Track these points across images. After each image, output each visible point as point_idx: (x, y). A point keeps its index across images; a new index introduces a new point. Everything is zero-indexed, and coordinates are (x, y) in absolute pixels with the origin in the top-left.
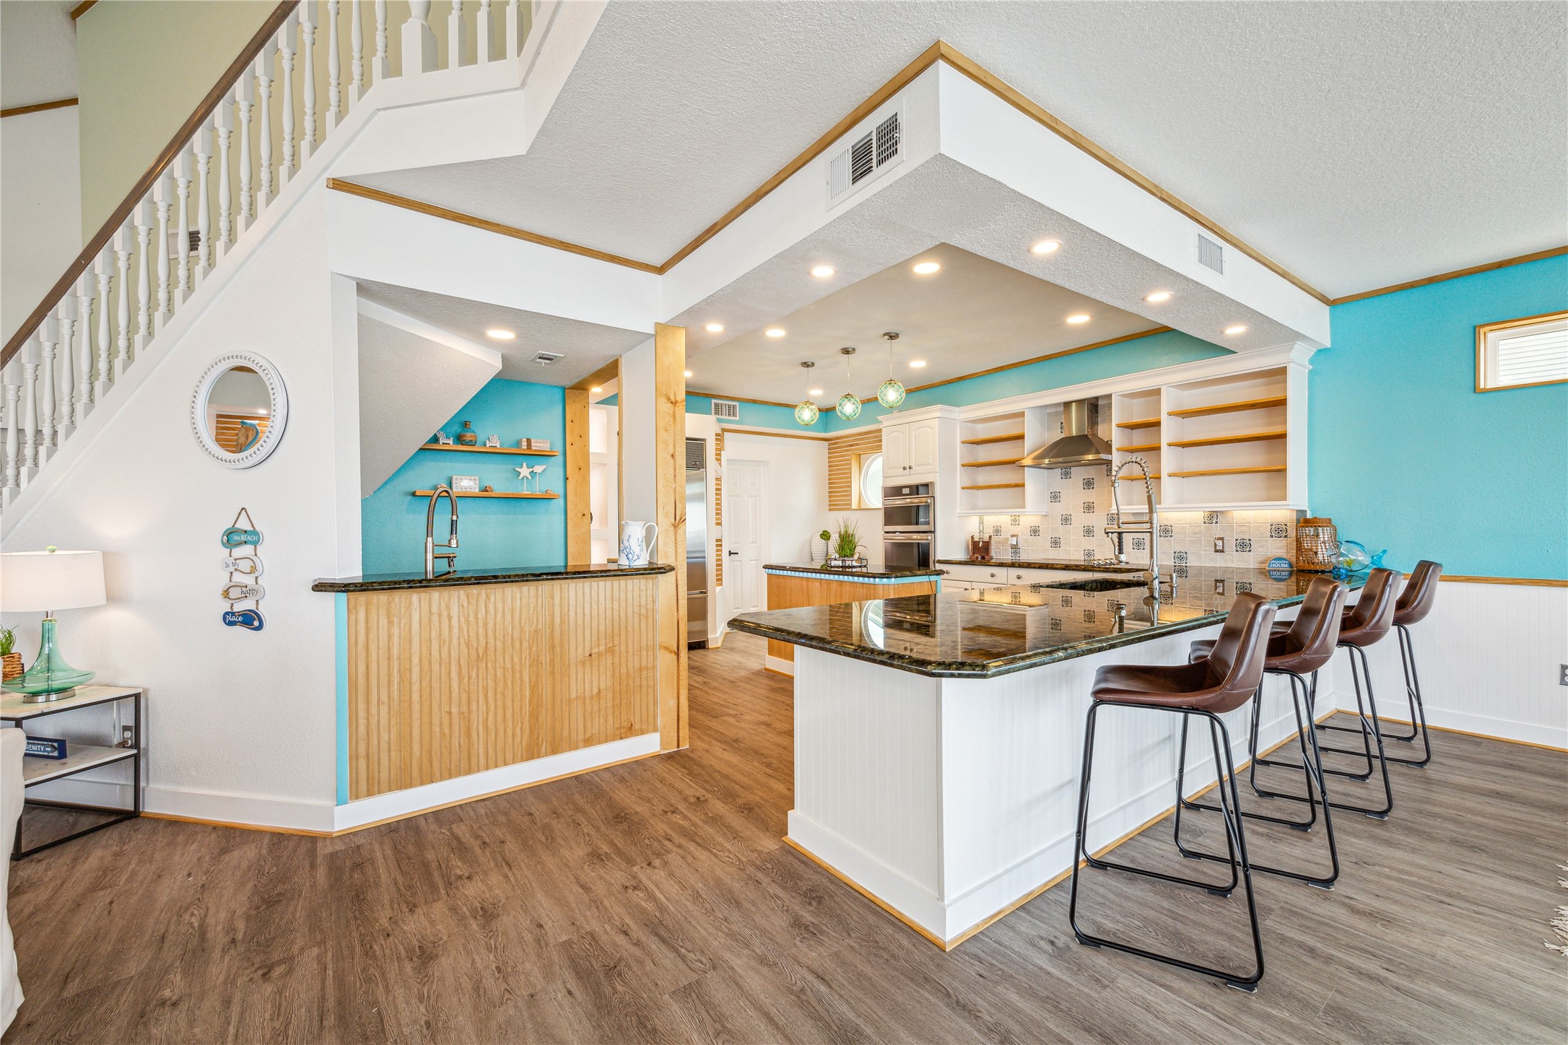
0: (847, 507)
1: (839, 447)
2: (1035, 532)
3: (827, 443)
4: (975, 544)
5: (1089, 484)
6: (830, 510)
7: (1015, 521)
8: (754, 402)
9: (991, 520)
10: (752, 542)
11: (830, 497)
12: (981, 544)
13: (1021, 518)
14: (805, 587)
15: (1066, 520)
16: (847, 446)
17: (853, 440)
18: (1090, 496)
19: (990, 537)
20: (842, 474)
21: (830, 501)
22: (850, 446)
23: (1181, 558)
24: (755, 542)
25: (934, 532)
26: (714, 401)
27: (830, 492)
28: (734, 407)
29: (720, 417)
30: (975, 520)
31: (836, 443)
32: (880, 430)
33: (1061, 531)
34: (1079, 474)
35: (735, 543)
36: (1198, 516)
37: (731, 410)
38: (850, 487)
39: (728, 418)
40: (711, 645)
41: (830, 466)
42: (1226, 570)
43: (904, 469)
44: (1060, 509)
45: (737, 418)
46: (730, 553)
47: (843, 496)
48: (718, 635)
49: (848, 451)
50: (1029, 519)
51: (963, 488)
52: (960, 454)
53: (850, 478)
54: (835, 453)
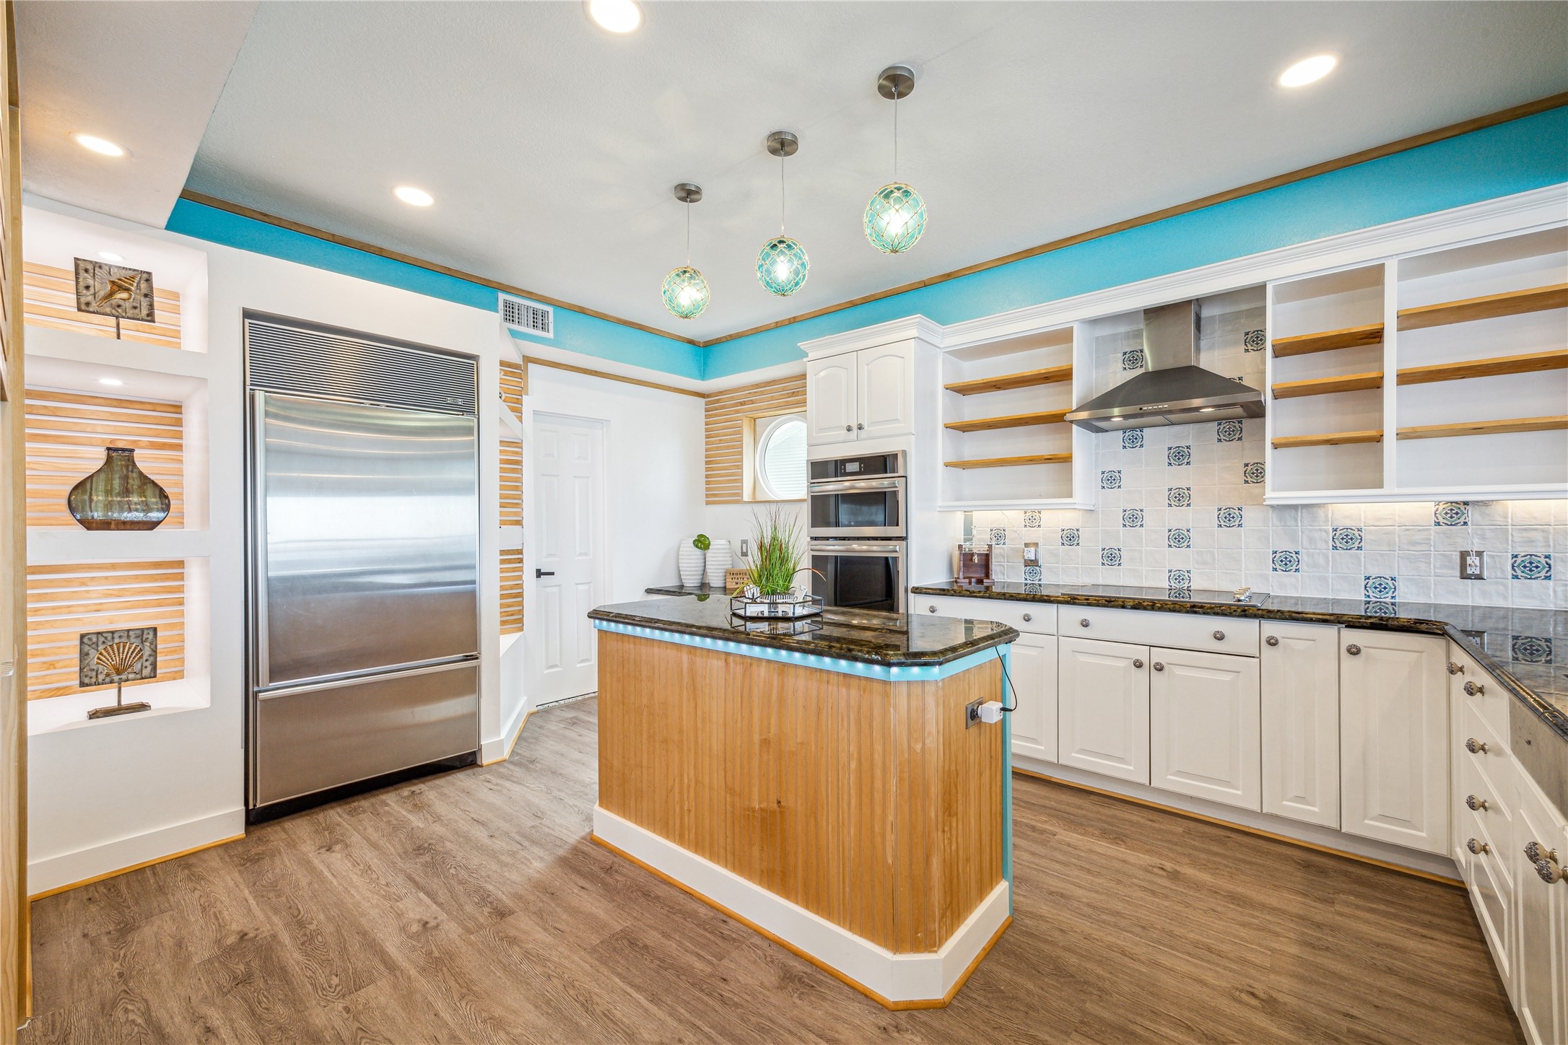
0: (736, 499)
1: (723, 407)
2: (1071, 538)
3: (703, 401)
4: (967, 558)
5: (1179, 456)
6: (708, 503)
7: (1032, 521)
8: (582, 311)
9: (986, 520)
10: (581, 554)
11: (708, 482)
12: (976, 559)
13: (1044, 514)
14: (685, 665)
15: (1133, 519)
16: (736, 405)
17: (746, 396)
18: (1181, 477)
19: (990, 546)
20: (728, 447)
21: (707, 489)
22: (742, 404)
23: (1382, 588)
24: (585, 554)
25: (904, 539)
26: (502, 297)
27: (707, 476)
28: (545, 314)
29: (515, 327)
30: (959, 518)
31: (718, 401)
32: (803, 376)
33: (1124, 538)
34: (1158, 439)
35: (549, 555)
36: (1424, 511)
37: (539, 320)
38: (741, 467)
39: (531, 331)
40: (486, 759)
41: (707, 437)
42: (1489, 612)
43: (849, 429)
44: (1119, 500)
45: (551, 335)
46: (539, 574)
47: (729, 481)
48: (503, 735)
49: (737, 412)
50: (1058, 517)
51: (947, 465)
52: (943, 408)
53: (741, 453)
54: (716, 415)
